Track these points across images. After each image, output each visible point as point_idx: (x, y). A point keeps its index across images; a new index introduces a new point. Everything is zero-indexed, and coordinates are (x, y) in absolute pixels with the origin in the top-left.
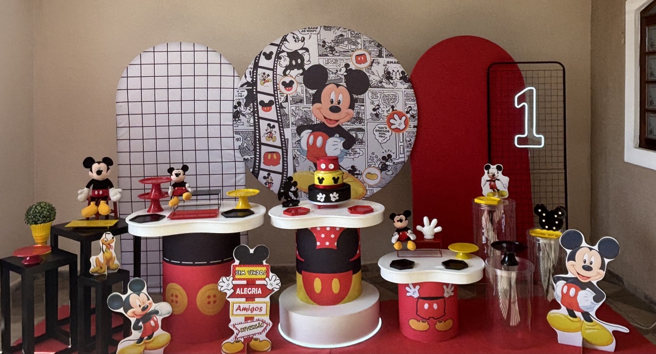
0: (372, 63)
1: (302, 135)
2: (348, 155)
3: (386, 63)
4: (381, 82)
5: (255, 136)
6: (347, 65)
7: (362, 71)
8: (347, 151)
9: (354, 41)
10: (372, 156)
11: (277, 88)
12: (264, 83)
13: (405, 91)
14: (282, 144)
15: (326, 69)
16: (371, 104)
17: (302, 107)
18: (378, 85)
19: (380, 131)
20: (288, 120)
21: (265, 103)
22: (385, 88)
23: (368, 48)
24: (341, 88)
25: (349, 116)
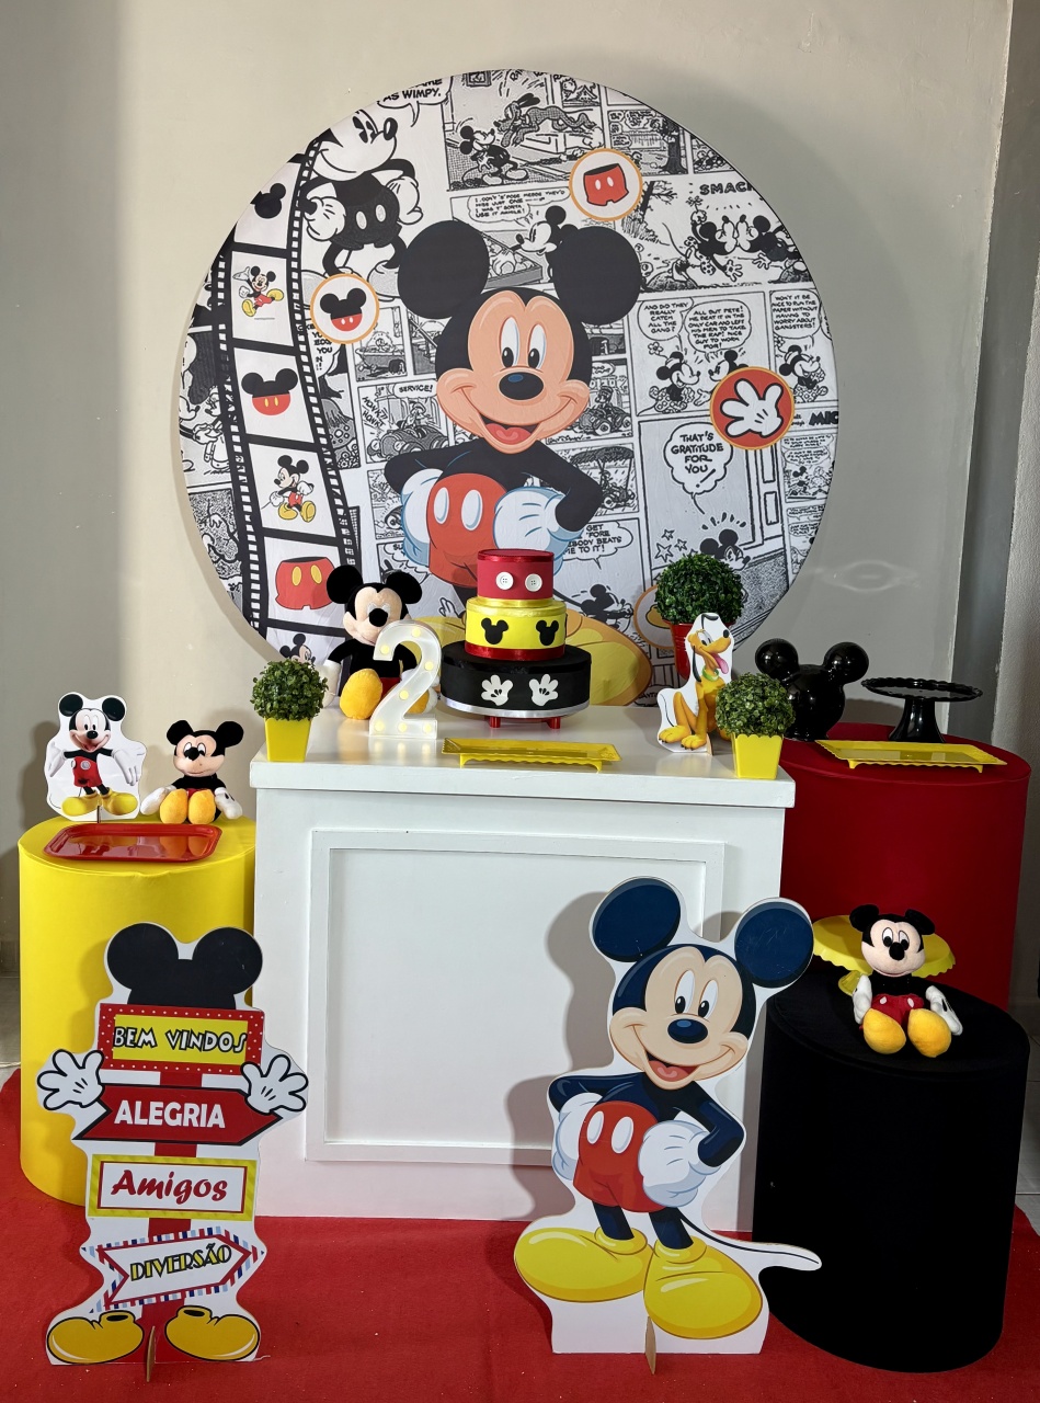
0: (647, 195)
1: (406, 489)
2: (577, 548)
3: (697, 192)
4: (682, 267)
5: (238, 504)
6: (555, 215)
7: (613, 233)
8: (571, 535)
9: (575, 116)
10: (665, 543)
11: (304, 320)
12: (256, 307)
13: (771, 293)
14: (338, 527)
15: (479, 236)
16: (652, 351)
17: (398, 386)
18: (672, 277)
19: (688, 449)
20: (353, 439)
21: (265, 380)
22: (700, 287)
23: (627, 140)
24: (536, 302)
25: (572, 405)
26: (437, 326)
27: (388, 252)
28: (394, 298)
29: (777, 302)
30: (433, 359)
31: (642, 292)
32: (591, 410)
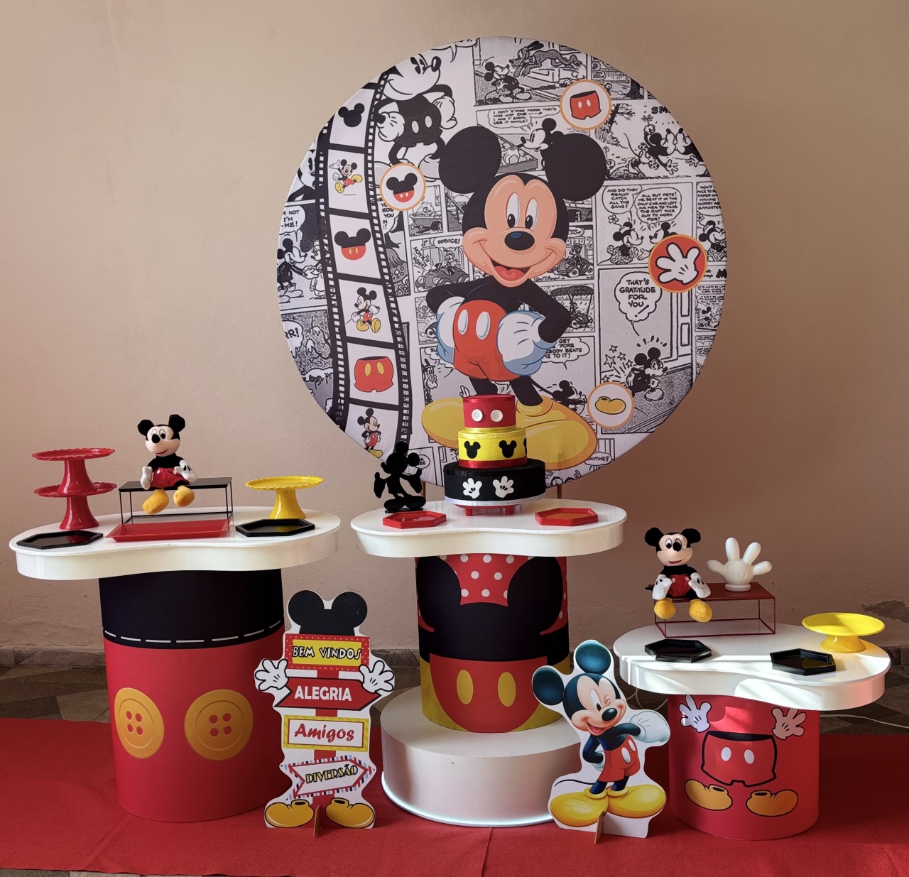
0: (614, 113)
1: (440, 311)
2: (551, 354)
3: (649, 112)
4: (636, 164)
5: (331, 320)
6: (549, 124)
7: (588, 138)
8: (548, 345)
9: (568, 57)
10: (611, 354)
11: (375, 195)
12: (344, 187)
13: (697, 183)
14: (395, 336)
15: (494, 137)
16: (611, 221)
17: (437, 240)
18: (628, 171)
19: (631, 290)
20: (406, 276)
21: (349, 237)
22: (648, 178)
23: (603, 75)
24: (533, 183)
25: (553, 255)
26: (464, 199)
27: (433, 148)
28: (436, 179)
29: (701, 190)
30: (461, 221)
31: (607, 180)
32: (566, 260)
